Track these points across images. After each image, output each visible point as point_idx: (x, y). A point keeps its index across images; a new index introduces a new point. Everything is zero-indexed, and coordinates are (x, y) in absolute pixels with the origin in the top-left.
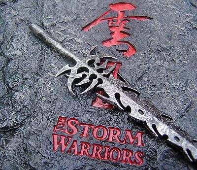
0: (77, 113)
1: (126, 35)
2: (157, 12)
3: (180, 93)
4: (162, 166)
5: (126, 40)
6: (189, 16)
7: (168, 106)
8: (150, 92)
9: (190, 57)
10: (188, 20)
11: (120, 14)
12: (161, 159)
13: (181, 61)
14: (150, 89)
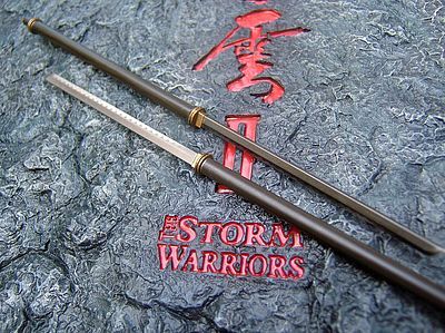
0: (193, 206)
1: (266, 67)
2: (318, 17)
3: (361, 152)
4: (334, 276)
5: (265, 74)
6: (375, 15)
7: (341, 176)
8: (310, 157)
9: (377, 88)
10: (373, 23)
11: (255, 31)
12: (333, 264)
13: (362, 98)
14: (309, 153)
